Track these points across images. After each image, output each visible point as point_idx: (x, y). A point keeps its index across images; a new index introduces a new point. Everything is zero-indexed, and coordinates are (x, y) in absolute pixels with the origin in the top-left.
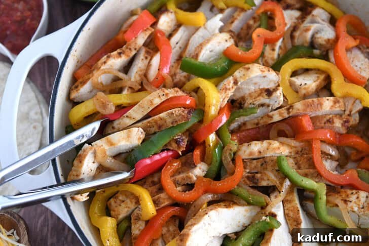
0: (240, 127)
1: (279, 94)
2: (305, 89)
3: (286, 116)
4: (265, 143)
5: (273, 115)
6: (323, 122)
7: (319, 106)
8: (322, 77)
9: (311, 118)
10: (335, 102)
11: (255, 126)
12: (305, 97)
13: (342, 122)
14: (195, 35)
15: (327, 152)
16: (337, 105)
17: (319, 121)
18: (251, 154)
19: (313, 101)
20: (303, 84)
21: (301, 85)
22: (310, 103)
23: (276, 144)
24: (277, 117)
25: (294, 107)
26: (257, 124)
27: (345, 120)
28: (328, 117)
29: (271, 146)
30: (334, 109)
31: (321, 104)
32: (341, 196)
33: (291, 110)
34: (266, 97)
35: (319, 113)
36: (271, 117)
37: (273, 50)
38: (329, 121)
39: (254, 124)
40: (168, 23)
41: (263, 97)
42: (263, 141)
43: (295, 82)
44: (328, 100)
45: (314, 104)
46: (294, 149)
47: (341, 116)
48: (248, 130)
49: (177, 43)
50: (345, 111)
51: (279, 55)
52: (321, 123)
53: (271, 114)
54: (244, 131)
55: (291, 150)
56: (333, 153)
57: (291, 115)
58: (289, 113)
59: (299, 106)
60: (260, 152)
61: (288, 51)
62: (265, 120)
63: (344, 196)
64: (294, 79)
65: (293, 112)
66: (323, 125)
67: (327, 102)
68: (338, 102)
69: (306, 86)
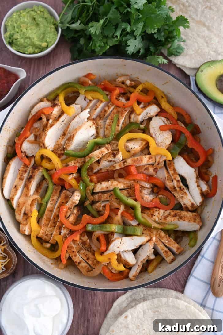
0: (98, 171)
1: (119, 157)
2: (134, 150)
3: (123, 166)
4: (110, 182)
5: (116, 166)
6: (143, 169)
7: (141, 161)
8: (144, 143)
9: (136, 167)
10: (150, 158)
11: (107, 171)
12: (134, 155)
13: (153, 169)
14: (73, 121)
15: (144, 186)
16: (151, 160)
17: (141, 169)
18: (102, 189)
19: (137, 158)
20: (133, 148)
21: (132, 149)
22: (136, 160)
23: (115, 183)
24: (118, 167)
25: (127, 162)
26: (108, 170)
27: (155, 168)
28: (146, 167)
29: (113, 184)
30: (149, 162)
31: (141, 160)
32: (150, 211)
33: (125, 163)
34: (112, 157)
35: (141, 165)
36: (115, 167)
37: (118, 126)
38: (146, 169)
39: (106, 170)
40: (58, 112)
41: (111, 157)
42: (108, 181)
43: (129, 146)
44: (146, 157)
45: (138, 160)
46: (126, 185)
47: (153, 165)
48: (103, 172)
49: (63, 121)
50: (155, 162)
51: (122, 128)
52: (142, 170)
53: (114, 165)
54: (100, 173)
55: (124, 186)
56: (148, 186)
57: (125, 165)
58: (124, 165)
59: (129, 161)
60: (107, 188)
61: (127, 125)
62: (111, 168)
63: (152, 212)
64: (128, 144)
65: (127, 164)
66: (143, 171)
67: (145, 158)
68: (152, 158)
69: (135, 149)
